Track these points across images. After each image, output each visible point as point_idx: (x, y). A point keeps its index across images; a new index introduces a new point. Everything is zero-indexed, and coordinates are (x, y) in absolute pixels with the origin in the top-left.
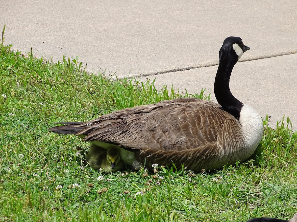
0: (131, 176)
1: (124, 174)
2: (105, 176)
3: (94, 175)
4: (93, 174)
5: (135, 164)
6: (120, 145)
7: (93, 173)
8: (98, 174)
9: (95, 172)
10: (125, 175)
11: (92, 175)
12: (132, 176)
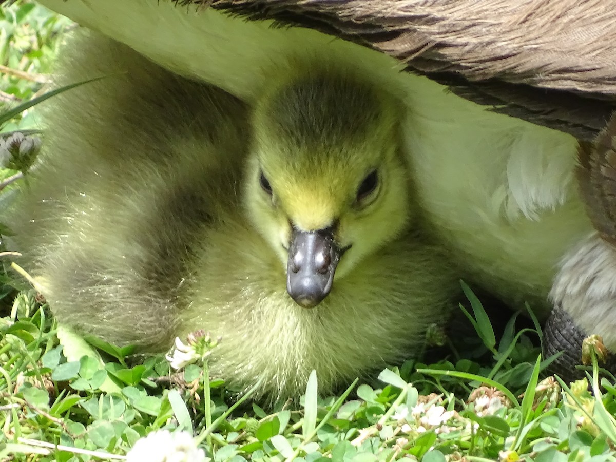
0: (538, 433)
1: (458, 408)
2: (233, 437)
3: (99, 423)
4: (88, 406)
5: (582, 280)
6: (401, 46)
7: (84, 394)
8: (152, 405)
9: (110, 387)
10: (471, 416)
11: (82, 418)
12: (546, 427)
